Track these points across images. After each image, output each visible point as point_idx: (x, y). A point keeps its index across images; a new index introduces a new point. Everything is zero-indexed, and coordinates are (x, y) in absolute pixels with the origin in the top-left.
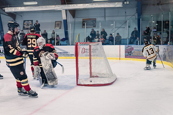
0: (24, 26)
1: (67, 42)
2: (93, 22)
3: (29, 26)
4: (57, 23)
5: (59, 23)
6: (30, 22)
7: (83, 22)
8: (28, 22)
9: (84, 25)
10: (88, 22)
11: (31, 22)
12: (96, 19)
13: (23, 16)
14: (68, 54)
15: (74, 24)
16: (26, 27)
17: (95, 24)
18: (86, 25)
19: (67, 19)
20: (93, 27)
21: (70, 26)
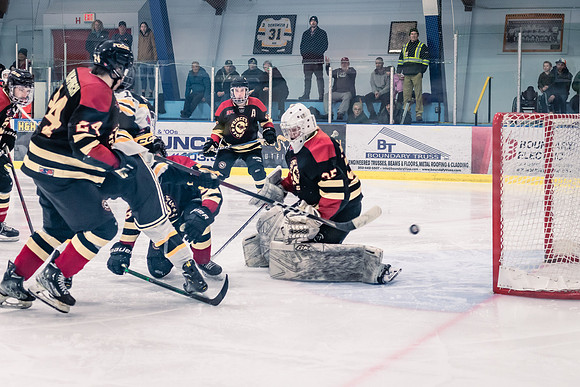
0: (259, 37)
1: (439, 112)
2: (550, 31)
3: (278, 38)
4: (396, 29)
6: (283, 21)
7: (509, 26)
8: (277, 22)
9: (510, 39)
10: (528, 28)
11: (287, 22)
12: (562, 16)
14: (442, 160)
15: (471, 34)
16: (266, 42)
17: (559, 38)
18: (523, 41)
19: (440, 12)
20: (549, 48)
21: (455, 42)
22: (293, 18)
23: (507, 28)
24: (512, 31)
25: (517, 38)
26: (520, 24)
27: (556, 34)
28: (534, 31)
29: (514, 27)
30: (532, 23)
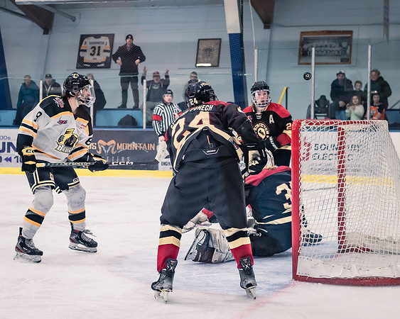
0: (82, 54)
2: (340, 45)
3: (98, 54)
4: (204, 46)
5: (213, 45)
6: (103, 39)
7: (304, 41)
8: (97, 40)
9: (304, 54)
10: (321, 43)
11: (106, 40)
12: (351, 32)
13: (77, 20)
15: (269, 49)
16: (88, 58)
17: (348, 52)
18: (316, 55)
19: (242, 31)
20: (339, 61)
21: (256, 57)
22: (111, 37)
23: (302, 44)
24: (306, 47)
25: (310, 53)
26: (313, 40)
27: (345, 49)
28: (326, 46)
29: (307, 43)
30: (324, 39)
